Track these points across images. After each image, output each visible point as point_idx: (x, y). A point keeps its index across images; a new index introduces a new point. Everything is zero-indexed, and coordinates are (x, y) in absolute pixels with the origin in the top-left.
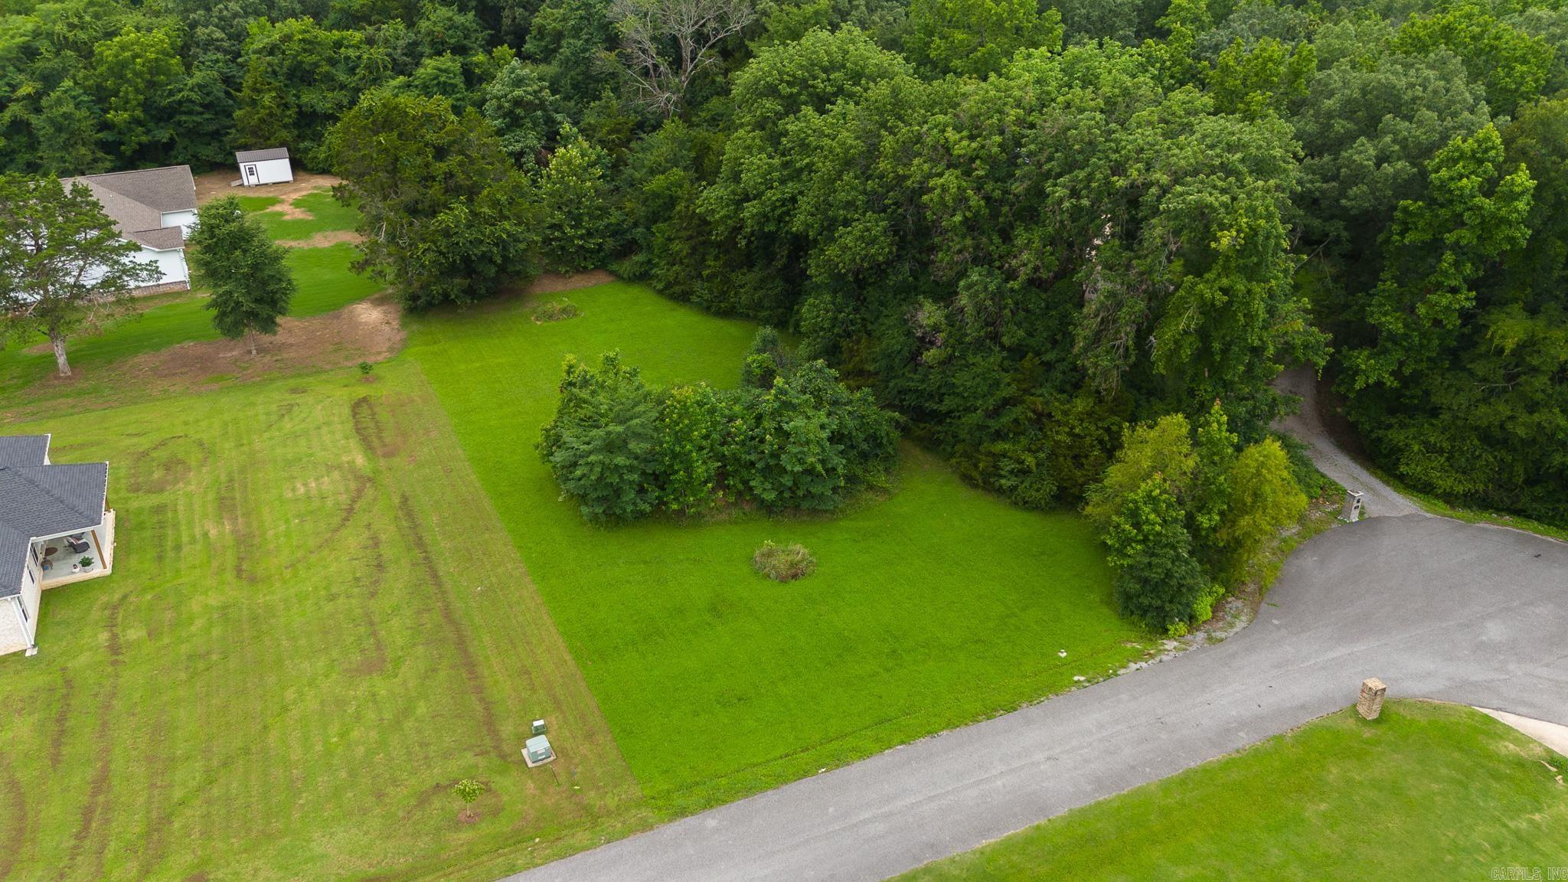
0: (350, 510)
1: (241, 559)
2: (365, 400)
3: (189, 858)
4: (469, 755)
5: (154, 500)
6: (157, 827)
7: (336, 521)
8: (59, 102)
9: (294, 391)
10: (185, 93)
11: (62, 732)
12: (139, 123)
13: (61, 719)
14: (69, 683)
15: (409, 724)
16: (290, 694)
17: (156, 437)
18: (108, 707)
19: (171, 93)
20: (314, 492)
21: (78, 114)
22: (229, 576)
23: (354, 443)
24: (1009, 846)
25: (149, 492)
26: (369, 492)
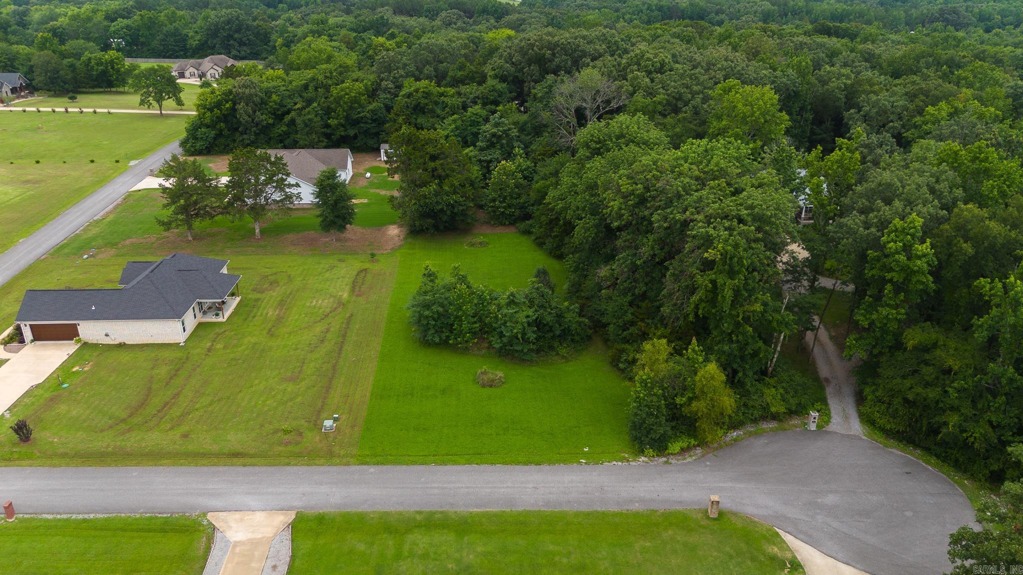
0: (327, 316)
1: (273, 326)
2: (366, 270)
3: (188, 428)
4: (303, 421)
5: (258, 296)
6: (184, 415)
7: (319, 319)
8: (309, 113)
9: (340, 260)
10: (365, 113)
11: (175, 375)
12: (343, 126)
13: (177, 370)
14: (187, 358)
15: (290, 404)
16: (256, 382)
17: (274, 270)
18: (194, 370)
19: (359, 113)
20: (318, 305)
21: (316, 119)
22: (264, 332)
23: (348, 288)
24: (486, 515)
25: (259, 292)
26: (340, 310)
